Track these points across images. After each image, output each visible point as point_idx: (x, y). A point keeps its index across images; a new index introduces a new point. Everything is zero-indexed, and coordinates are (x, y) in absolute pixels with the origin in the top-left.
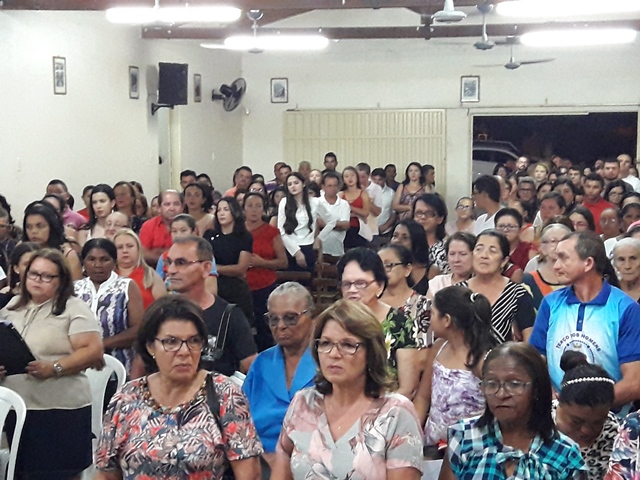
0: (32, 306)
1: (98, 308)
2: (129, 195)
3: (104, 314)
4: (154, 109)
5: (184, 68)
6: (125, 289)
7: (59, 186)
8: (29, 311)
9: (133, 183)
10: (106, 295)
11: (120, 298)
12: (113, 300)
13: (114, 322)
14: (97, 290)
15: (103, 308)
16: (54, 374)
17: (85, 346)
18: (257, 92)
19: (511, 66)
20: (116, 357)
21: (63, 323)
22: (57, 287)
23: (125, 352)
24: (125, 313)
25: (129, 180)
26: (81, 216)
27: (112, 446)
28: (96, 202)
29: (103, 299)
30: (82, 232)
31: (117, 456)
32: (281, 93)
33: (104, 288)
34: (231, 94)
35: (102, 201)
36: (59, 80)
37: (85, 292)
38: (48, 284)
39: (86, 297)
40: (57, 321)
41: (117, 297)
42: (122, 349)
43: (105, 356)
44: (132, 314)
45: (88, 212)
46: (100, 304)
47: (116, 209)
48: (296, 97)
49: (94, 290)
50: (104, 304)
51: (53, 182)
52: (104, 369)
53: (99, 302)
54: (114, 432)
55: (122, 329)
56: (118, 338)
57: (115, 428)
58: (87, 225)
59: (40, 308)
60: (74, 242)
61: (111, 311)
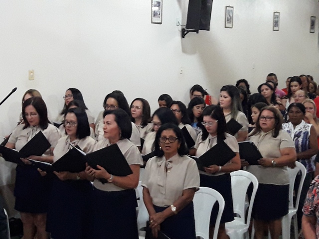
0: (263, 133)
1: (294, 138)
2: (306, 82)
3: (297, 141)
6: (309, 130)
7: (273, 77)
8: (261, 136)
9: (309, 76)
10: (299, 131)
11: (306, 133)
12: (302, 135)
13: (302, 146)
14: (294, 129)
15: (296, 138)
16: (272, 166)
17: (288, 154)
20: (302, 163)
21: (277, 142)
22: (274, 124)
23: (306, 161)
24: (307, 142)
25: (307, 74)
26: (283, 92)
27: (312, 205)
28: (292, 86)
29: (297, 133)
30: (284, 100)
31: (315, 210)
33: (299, 128)
35: (296, 86)
37: (288, 129)
38: (269, 122)
39: (289, 132)
40: (274, 141)
41: (304, 133)
42: (305, 159)
43: (296, 162)
44: (311, 142)
45: (288, 90)
46: (295, 136)
47: (301, 89)
49: (293, 129)
50: (297, 136)
51: (270, 75)
52: (295, 168)
53: (295, 135)
54: (313, 198)
55: (306, 149)
56: (302, 154)
57: (314, 196)
58: (287, 96)
59: (266, 134)
60: (281, 104)
61: (300, 139)
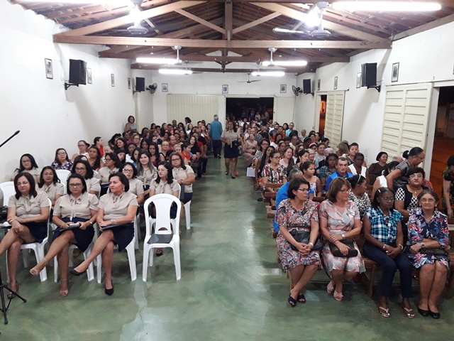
4: (134, 92)
5: (144, 79)
18: (159, 89)
19: (249, 82)
32: (165, 89)
34: (153, 88)
36: (113, 82)
48: (170, 90)
